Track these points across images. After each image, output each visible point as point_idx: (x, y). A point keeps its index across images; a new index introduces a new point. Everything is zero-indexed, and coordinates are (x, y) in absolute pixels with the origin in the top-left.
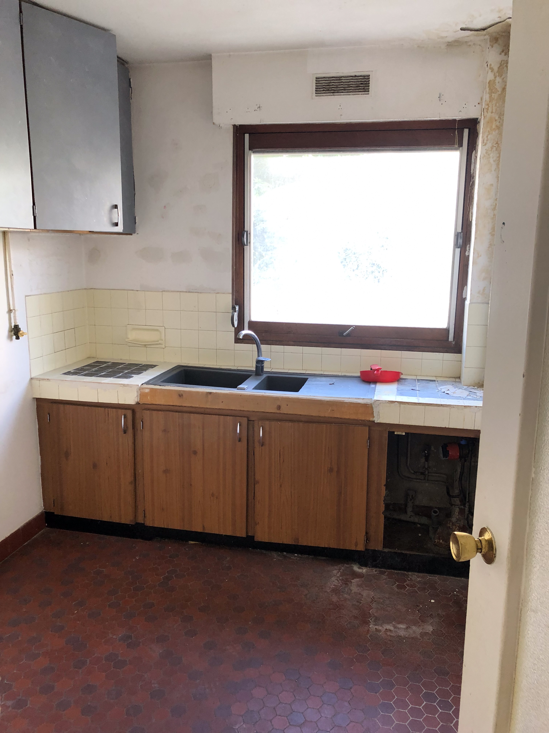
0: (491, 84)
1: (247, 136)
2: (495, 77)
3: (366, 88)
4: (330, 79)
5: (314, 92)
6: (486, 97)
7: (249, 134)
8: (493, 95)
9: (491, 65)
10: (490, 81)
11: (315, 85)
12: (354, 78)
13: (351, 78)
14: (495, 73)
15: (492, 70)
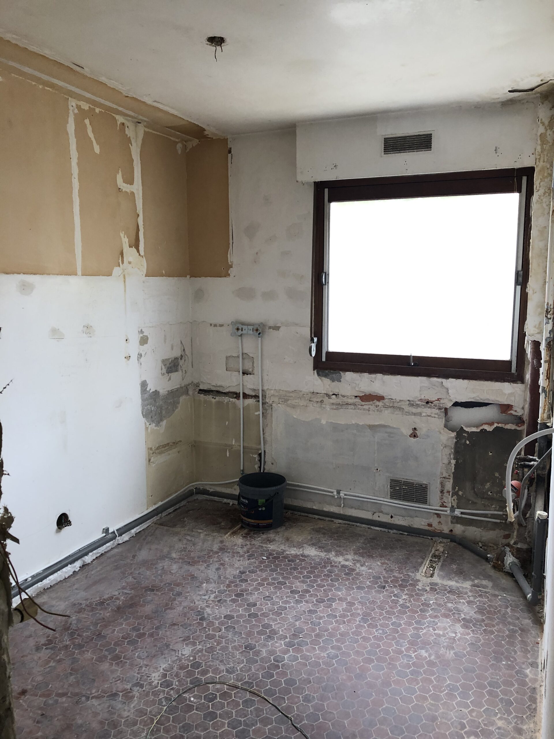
0: (542, 137)
1: (326, 190)
2: (546, 130)
3: (428, 145)
4: (397, 139)
5: (383, 150)
6: (539, 148)
7: (328, 188)
8: (545, 146)
9: (541, 120)
10: (542, 133)
11: (383, 144)
12: (417, 137)
13: (415, 137)
14: (545, 127)
15: (543, 124)
